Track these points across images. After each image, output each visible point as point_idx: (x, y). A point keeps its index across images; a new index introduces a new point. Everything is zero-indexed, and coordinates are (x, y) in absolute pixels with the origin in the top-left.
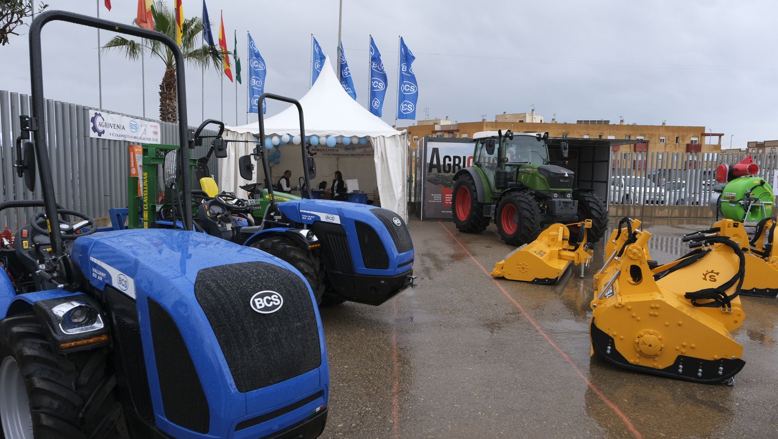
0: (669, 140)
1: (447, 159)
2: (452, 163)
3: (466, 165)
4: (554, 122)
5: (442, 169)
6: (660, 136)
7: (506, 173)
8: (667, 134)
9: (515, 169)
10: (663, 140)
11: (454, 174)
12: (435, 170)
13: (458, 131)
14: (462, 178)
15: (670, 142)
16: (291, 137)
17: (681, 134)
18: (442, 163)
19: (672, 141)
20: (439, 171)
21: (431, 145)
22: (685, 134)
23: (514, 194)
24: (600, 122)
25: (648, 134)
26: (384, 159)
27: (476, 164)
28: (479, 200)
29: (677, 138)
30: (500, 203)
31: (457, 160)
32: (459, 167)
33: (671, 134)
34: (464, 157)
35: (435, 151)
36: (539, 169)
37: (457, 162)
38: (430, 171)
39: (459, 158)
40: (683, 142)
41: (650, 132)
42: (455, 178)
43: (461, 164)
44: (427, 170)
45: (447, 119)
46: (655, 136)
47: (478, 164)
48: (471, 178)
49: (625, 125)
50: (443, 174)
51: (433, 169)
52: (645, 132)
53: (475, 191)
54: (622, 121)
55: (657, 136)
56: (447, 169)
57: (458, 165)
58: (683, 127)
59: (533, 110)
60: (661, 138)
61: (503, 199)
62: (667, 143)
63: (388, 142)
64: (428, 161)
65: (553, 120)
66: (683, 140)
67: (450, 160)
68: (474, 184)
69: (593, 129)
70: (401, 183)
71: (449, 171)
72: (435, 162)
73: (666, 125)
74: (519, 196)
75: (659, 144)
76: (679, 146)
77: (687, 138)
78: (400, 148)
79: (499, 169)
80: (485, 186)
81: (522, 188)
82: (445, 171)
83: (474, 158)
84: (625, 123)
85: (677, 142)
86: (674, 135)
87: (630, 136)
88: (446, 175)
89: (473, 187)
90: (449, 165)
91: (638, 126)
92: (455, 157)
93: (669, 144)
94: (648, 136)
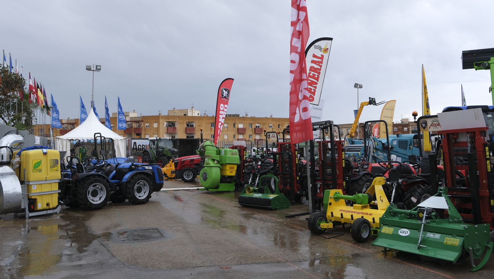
0: (274, 126)
1: (140, 146)
2: (141, 147)
3: (147, 148)
4: (205, 116)
5: (138, 149)
6: (269, 124)
7: (159, 151)
8: (273, 122)
9: (162, 149)
10: (271, 126)
11: (142, 152)
12: (135, 150)
13: (142, 121)
14: (145, 153)
15: (275, 128)
16: (83, 140)
17: (281, 122)
18: (137, 147)
19: (276, 127)
20: (137, 151)
21: (133, 141)
22: (283, 122)
23: (161, 157)
24: (234, 115)
25: (262, 123)
26: (118, 147)
27: (150, 148)
28: (151, 160)
29: (279, 125)
30: (157, 160)
31: (143, 146)
32: (144, 149)
33: (275, 122)
34: (146, 145)
35: (135, 143)
36: (169, 150)
37: (143, 147)
38: (133, 150)
39: (144, 145)
40: (282, 127)
41: (263, 122)
42: (143, 153)
43: (145, 148)
44: (132, 150)
45: (134, 112)
46: (266, 124)
47: (151, 148)
48: (148, 153)
49: (248, 118)
50: (138, 151)
51: (134, 150)
52: (261, 122)
53: (150, 157)
54: (247, 115)
55: (267, 124)
56: (140, 150)
57: (144, 148)
58: (281, 118)
59: (192, 107)
60: (270, 125)
61: (158, 159)
62: (273, 128)
63: (119, 141)
64: (132, 147)
65: (205, 114)
66: (282, 126)
67: (141, 146)
68: (149, 155)
69: (230, 120)
70: (124, 155)
71: (140, 151)
72: (135, 147)
73: (273, 117)
74: (163, 158)
75: (269, 129)
76: (280, 130)
77: (284, 125)
78: (124, 143)
79: (157, 150)
80: (153, 155)
81: (164, 155)
82: (139, 150)
83: (149, 145)
84: (249, 116)
85: (279, 128)
86: (277, 123)
87: (252, 124)
88: (139, 152)
89: (149, 156)
90: (140, 148)
91: (256, 118)
92: (142, 145)
93: (274, 128)
94: (262, 124)
